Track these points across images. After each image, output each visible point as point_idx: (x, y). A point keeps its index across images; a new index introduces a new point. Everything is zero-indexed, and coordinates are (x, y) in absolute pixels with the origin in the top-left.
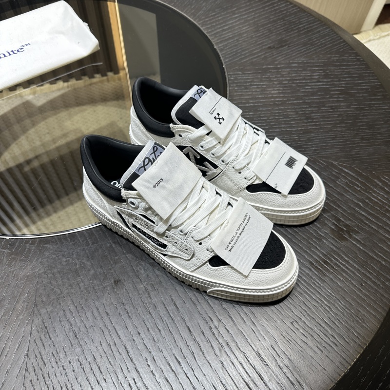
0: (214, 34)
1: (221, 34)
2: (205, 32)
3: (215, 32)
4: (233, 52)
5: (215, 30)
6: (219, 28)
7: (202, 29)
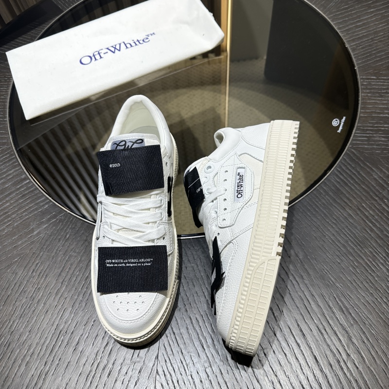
0: (347, 30)
1: (354, 30)
2: (336, 28)
3: (347, 28)
4: (367, 53)
5: (348, 26)
6: (352, 24)
7: (332, 23)
